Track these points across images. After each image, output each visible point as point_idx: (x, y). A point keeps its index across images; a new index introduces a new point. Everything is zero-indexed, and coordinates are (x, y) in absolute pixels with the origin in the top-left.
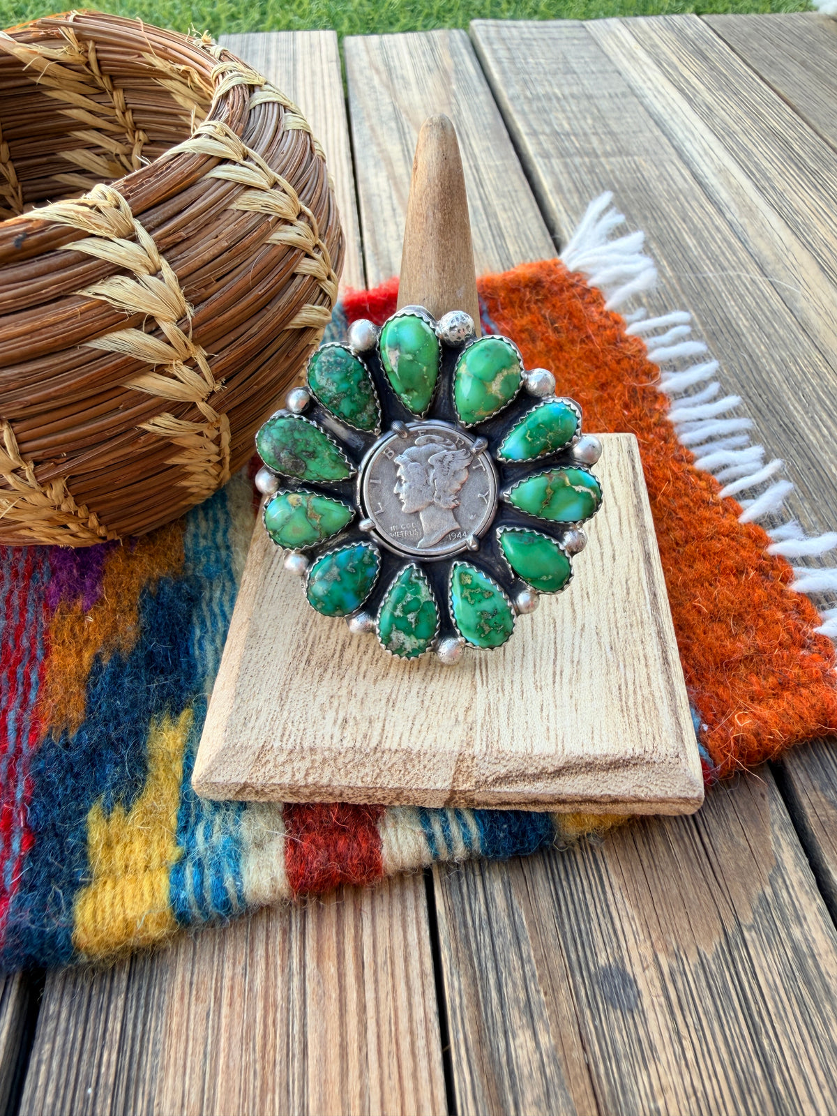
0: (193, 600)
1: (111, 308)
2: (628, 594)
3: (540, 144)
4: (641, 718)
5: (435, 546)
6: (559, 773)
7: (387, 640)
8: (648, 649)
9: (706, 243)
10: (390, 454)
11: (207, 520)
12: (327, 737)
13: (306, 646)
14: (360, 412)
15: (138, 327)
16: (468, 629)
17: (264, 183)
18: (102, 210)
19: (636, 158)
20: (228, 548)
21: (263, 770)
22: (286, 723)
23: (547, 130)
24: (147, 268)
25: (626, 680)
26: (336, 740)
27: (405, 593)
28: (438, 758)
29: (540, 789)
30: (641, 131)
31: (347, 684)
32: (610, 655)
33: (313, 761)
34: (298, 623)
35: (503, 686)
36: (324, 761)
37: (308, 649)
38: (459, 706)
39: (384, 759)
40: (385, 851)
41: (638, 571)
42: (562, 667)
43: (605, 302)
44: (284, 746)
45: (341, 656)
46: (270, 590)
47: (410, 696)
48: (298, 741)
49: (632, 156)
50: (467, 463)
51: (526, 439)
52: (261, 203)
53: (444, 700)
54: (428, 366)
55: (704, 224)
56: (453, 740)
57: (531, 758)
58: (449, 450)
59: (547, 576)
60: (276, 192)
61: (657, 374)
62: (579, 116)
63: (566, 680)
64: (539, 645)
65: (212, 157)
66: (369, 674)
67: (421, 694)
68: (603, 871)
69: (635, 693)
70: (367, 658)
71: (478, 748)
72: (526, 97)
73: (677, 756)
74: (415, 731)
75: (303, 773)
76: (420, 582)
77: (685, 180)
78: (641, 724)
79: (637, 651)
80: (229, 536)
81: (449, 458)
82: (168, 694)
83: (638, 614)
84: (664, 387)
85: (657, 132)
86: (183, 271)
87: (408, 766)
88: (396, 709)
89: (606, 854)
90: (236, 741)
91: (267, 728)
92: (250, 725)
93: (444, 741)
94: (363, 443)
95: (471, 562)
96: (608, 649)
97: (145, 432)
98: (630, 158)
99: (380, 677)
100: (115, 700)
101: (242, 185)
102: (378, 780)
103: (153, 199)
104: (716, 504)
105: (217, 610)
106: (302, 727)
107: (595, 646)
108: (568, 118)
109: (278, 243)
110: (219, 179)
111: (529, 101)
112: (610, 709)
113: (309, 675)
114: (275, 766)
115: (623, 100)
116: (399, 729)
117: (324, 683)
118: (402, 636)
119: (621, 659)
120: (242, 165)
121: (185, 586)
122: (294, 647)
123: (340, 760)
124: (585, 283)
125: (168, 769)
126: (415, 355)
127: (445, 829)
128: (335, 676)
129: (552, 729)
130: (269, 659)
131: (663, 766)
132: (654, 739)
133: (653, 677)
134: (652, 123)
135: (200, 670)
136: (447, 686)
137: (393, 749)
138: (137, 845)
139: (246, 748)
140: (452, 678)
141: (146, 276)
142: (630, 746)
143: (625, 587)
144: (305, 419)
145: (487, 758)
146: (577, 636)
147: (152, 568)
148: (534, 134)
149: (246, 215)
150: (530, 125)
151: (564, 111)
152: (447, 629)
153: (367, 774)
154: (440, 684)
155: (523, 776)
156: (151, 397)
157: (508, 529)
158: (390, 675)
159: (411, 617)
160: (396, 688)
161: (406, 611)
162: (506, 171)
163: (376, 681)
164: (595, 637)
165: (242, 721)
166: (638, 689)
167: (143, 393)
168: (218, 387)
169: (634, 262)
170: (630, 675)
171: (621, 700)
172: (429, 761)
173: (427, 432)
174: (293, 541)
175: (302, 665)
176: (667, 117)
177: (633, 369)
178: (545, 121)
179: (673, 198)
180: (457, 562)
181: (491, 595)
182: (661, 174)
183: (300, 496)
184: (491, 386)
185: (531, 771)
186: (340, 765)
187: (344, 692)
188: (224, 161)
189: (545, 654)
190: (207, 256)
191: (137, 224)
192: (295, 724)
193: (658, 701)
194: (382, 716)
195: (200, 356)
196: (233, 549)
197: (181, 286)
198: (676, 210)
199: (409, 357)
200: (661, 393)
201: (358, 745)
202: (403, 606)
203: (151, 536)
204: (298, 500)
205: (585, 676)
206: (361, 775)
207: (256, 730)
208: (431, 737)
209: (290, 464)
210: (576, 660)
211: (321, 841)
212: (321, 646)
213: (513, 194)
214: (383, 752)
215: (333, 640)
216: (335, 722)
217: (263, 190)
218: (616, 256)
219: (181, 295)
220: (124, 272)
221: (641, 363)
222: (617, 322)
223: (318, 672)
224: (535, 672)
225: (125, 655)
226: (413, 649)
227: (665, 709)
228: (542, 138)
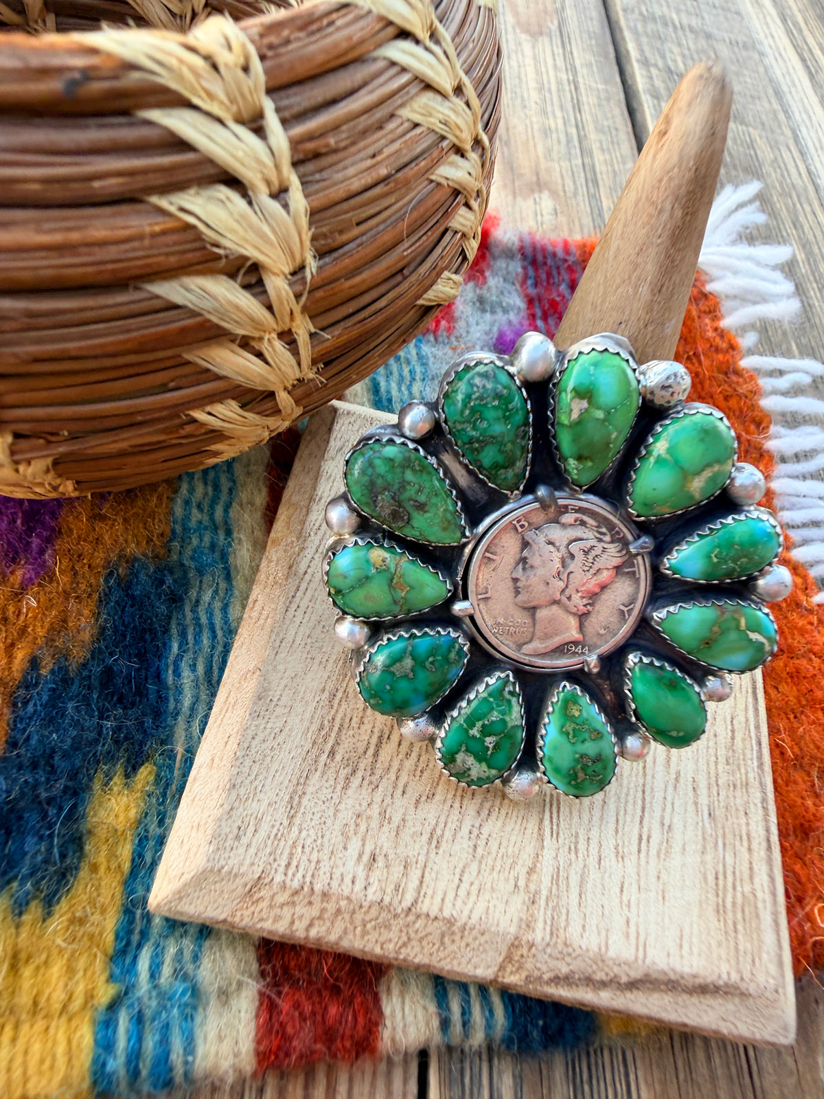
0: (175, 600)
1: (199, 237)
2: (733, 738)
3: (651, 78)
4: (740, 927)
5: (543, 655)
6: (633, 985)
7: (449, 759)
8: (753, 826)
9: (815, 261)
10: (522, 526)
11: (206, 484)
12: (348, 880)
13: (331, 729)
14: (505, 468)
15: (232, 275)
16: (557, 770)
17: (447, 85)
18: (222, 69)
19: (751, 129)
20: (229, 533)
21: (252, 909)
22: (294, 845)
23: (660, 64)
24: (268, 183)
25: (724, 866)
26: (359, 886)
27: (492, 709)
28: (486, 937)
29: (603, 999)
30: (759, 98)
31: (380, 800)
32: (707, 825)
33: (323, 910)
34: (323, 690)
35: (576, 843)
36: (339, 911)
37: (333, 735)
38: (520, 862)
39: (417, 925)
40: (386, 1034)
41: (746, 709)
42: (649, 831)
43: (723, 317)
44: (288, 882)
45: (376, 754)
46: (292, 632)
47: (459, 836)
48: (308, 879)
49: (747, 126)
50: (617, 561)
51: (710, 557)
52: (441, 116)
53: (503, 850)
54: (620, 432)
55: (815, 237)
56: (508, 917)
57: (603, 961)
58: (600, 540)
59: (678, 732)
60: (459, 103)
61: (768, 427)
62: (695, 56)
63: (653, 852)
64: (625, 790)
65: (390, 23)
66: (409, 790)
67: (475, 834)
68: (632, 1077)
69: (734, 888)
70: (409, 764)
71: (539, 934)
72: (641, 14)
73: (777, 991)
74: (462, 892)
75: (305, 923)
76: (514, 700)
77: (800, 174)
78: (740, 937)
79: (739, 825)
80: (232, 514)
81: (598, 551)
82: (126, 738)
83: (743, 771)
84: (771, 445)
85: (776, 106)
86: (320, 199)
87: (446, 940)
88: (441, 851)
89: (638, 1054)
90: (223, 862)
91: (268, 850)
92: (245, 840)
93: (496, 917)
94: (486, 498)
95: (585, 689)
96: (706, 815)
97: (194, 421)
98: (745, 128)
99: (424, 798)
100: (51, 733)
101: (422, 81)
102: (403, 950)
103: (301, 71)
104: (811, 611)
105: (204, 620)
106: (314, 857)
107: (691, 808)
108: (684, 56)
109: (444, 182)
110: (393, 64)
111: (644, 19)
112: (704, 906)
113: (331, 774)
114: (271, 906)
115: (744, 53)
116: (442, 885)
117: (350, 792)
118: (471, 760)
119: (720, 832)
120: (427, 49)
121: (169, 580)
122: (314, 727)
123: (359, 917)
124: (703, 285)
125: (112, 855)
126: (608, 413)
127: (466, 1012)
128: (366, 782)
129: (632, 923)
130: (280, 739)
131: (758, 1001)
132: (753, 961)
133: (756, 868)
134: (771, 91)
135: (172, 705)
136: (508, 828)
137: (432, 915)
138: (56, 969)
139: (236, 875)
140: (514, 818)
141: (263, 197)
142: (724, 968)
143: (730, 727)
144: (422, 452)
145: (549, 950)
146: (670, 789)
147: (126, 541)
148: (645, 63)
149: (418, 131)
150: (642, 51)
151: (680, 45)
152: (529, 760)
153: (390, 940)
154: (499, 823)
155: (589, 981)
156: (218, 378)
157: (645, 660)
158: (437, 797)
159: (490, 741)
160: (442, 819)
161: (486, 731)
162: (608, 99)
163: (418, 802)
164: (691, 794)
165: (236, 831)
166: (738, 884)
167: (208, 370)
168: (311, 375)
169: (775, 282)
170: (729, 860)
171: (717, 895)
172: (475, 939)
173: (580, 510)
174: (361, 609)
175: (324, 757)
176: (785, 89)
177: (741, 412)
178: (658, 50)
179: (785, 194)
180: (567, 684)
181: (598, 735)
182: (776, 158)
183: (387, 555)
184: (692, 481)
185: (600, 976)
186: (358, 922)
187: (375, 811)
188: (404, 34)
189: (630, 807)
190: (356, 185)
191: (268, 106)
192: (307, 850)
193: (760, 905)
194: (422, 858)
195: (303, 328)
196: (235, 535)
197: (311, 224)
198: (787, 210)
199: (600, 414)
200: (768, 452)
201: (387, 900)
202: (483, 726)
203: (130, 495)
204: (384, 561)
205: (677, 848)
206: (382, 939)
207: (252, 851)
208: (481, 906)
209: (388, 511)
210: (667, 822)
211: (308, 1009)
212: (351, 732)
213: (614, 133)
214: (418, 916)
215: (367, 727)
216: (360, 856)
217: (444, 96)
218: (750, 265)
219: (307, 236)
220: (233, 182)
221: (753, 407)
222: (732, 347)
223: (344, 773)
224: (617, 832)
225: (73, 666)
226: (479, 779)
227: (767, 918)
228: (654, 71)
